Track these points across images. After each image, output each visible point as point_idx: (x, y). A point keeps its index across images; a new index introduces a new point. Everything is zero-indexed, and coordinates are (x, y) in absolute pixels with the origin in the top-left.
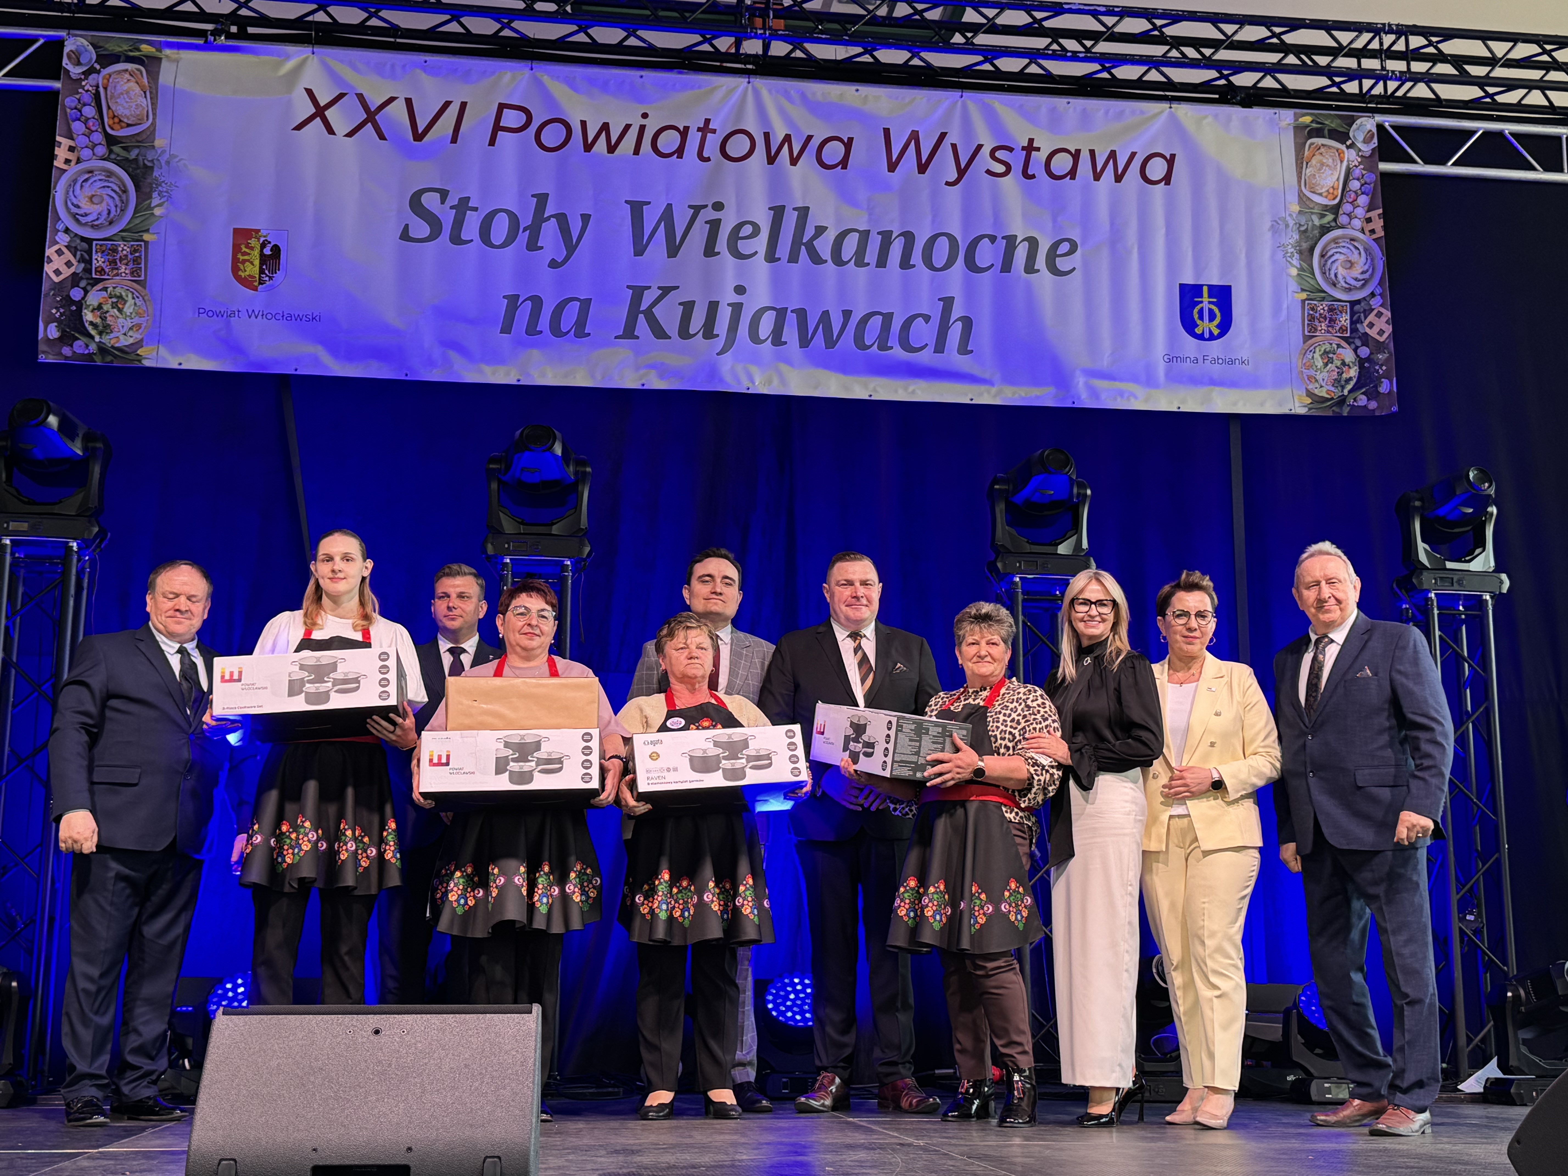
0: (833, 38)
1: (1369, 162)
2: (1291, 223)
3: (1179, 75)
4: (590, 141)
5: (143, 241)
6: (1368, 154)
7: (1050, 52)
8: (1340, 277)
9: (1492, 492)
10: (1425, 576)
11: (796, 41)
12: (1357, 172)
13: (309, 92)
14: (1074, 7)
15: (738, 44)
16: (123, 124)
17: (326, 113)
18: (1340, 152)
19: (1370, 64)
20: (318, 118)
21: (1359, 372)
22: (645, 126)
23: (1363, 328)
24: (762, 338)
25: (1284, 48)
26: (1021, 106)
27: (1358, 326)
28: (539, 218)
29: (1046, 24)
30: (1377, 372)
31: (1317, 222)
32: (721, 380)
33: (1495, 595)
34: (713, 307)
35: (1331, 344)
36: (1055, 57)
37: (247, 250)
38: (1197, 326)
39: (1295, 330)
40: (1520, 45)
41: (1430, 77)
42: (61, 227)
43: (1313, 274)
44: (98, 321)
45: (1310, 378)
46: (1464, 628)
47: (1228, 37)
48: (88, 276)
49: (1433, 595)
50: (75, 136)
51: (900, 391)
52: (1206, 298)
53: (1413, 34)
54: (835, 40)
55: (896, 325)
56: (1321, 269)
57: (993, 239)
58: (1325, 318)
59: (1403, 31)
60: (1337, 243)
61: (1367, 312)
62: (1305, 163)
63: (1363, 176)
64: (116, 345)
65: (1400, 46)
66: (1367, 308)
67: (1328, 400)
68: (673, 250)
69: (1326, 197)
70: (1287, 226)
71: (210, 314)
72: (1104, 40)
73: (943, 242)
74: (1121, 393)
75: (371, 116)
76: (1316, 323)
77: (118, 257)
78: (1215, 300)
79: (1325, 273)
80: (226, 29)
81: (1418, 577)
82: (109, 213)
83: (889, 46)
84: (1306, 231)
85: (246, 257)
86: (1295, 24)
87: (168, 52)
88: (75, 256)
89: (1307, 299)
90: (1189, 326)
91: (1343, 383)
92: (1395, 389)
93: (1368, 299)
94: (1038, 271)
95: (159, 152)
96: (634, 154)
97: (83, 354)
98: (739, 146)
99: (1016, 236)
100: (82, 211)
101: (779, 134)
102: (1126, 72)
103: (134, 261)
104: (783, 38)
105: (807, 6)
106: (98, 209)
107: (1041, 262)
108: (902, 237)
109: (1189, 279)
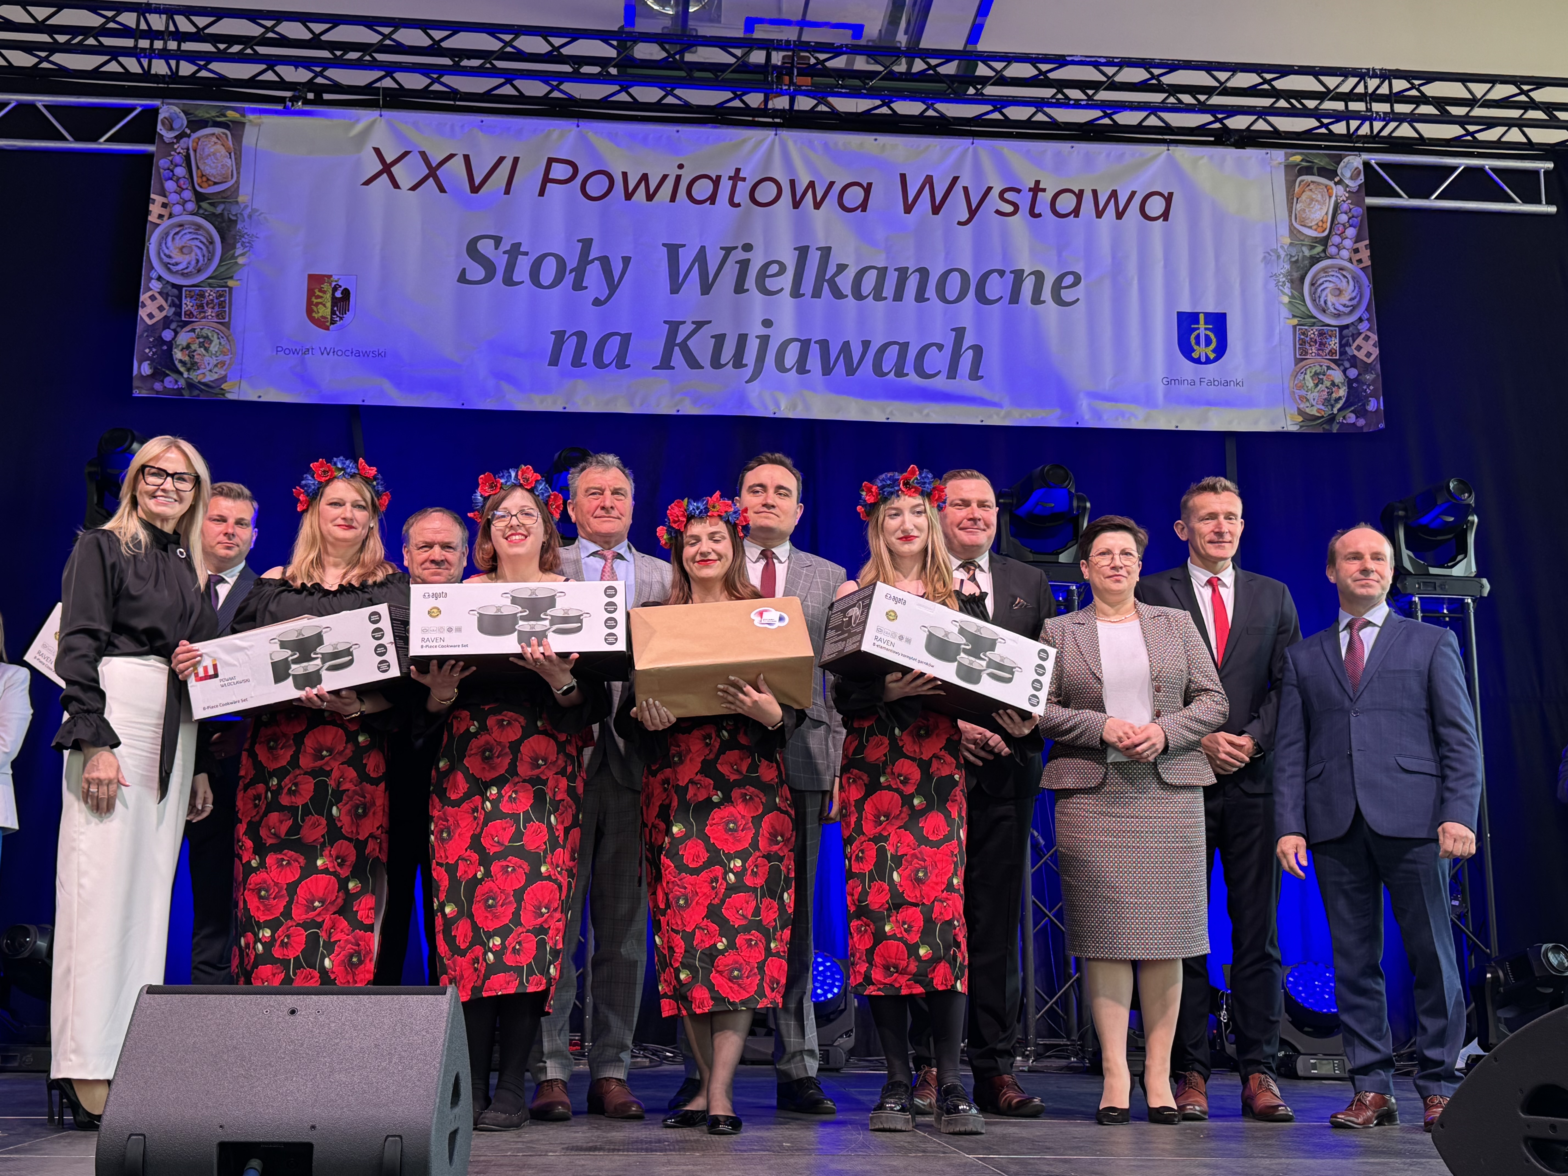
0: (853, 92)
1: (1356, 196)
2: (1283, 254)
3: (1177, 120)
4: (630, 190)
5: (227, 287)
6: (1355, 190)
7: (1054, 101)
8: (1329, 304)
9: (1472, 502)
10: (1409, 581)
11: (820, 94)
12: (1345, 207)
13: (377, 151)
14: (1076, 59)
15: (766, 101)
16: (210, 183)
17: (392, 169)
18: (1328, 188)
19: (1357, 106)
20: (385, 175)
21: (1348, 392)
22: (680, 176)
23: (1352, 351)
24: (788, 366)
25: (1275, 93)
26: (1028, 151)
27: (1347, 349)
28: (584, 260)
29: (1051, 75)
30: (1365, 391)
31: (1307, 253)
32: (750, 406)
33: (1476, 598)
34: (742, 339)
35: (1321, 366)
36: (1058, 105)
37: (321, 294)
38: (1194, 350)
39: (1287, 353)
40: (1498, 86)
41: (1413, 117)
43: (1304, 301)
44: (187, 359)
45: (1301, 397)
47: (1221, 83)
48: (178, 318)
49: (1417, 599)
50: (167, 194)
51: (915, 414)
52: (1202, 325)
53: (1396, 78)
54: (854, 94)
55: (912, 354)
56: (1311, 297)
57: (1002, 273)
58: (1316, 342)
59: (1387, 75)
60: (1326, 272)
61: (1355, 337)
62: (1295, 199)
63: (1350, 210)
64: (203, 381)
65: (1384, 90)
66: (1355, 332)
67: (1319, 418)
68: (706, 288)
69: (1316, 230)
70: (1279, 257)
71: (287, 352)
72: (1104, 90)
73: (955, 278)
74: (1122, 414)
75: (432, 172)
76: (1307, 346)
77: (205, 301)
79: (1315, 300)
80: (304, 95)
82: (198, 261)
83: (904, 98)
84: (1297, 261)
85: (319, 300)
86: (1284, 71)
87: (251, 117)
88: (166, 301)
89: (1298, 325)
90: (1186, 350)
92: (1382, 408)
93: (1356, 324)
94: (1044, 302)
95: (242, 207)
96: (671, 201)
97: (174, 389)
98: (767, 192)
99: (1023, 270)
100: (173, 261)
101: (803, 182)
102: (1126, 118)
103: (219, 305)
104: (807, 94)
105: (829, 64)
106: (187, 258)
107: (1046, 293)
108: (917, 274)
109: (1186, 307)
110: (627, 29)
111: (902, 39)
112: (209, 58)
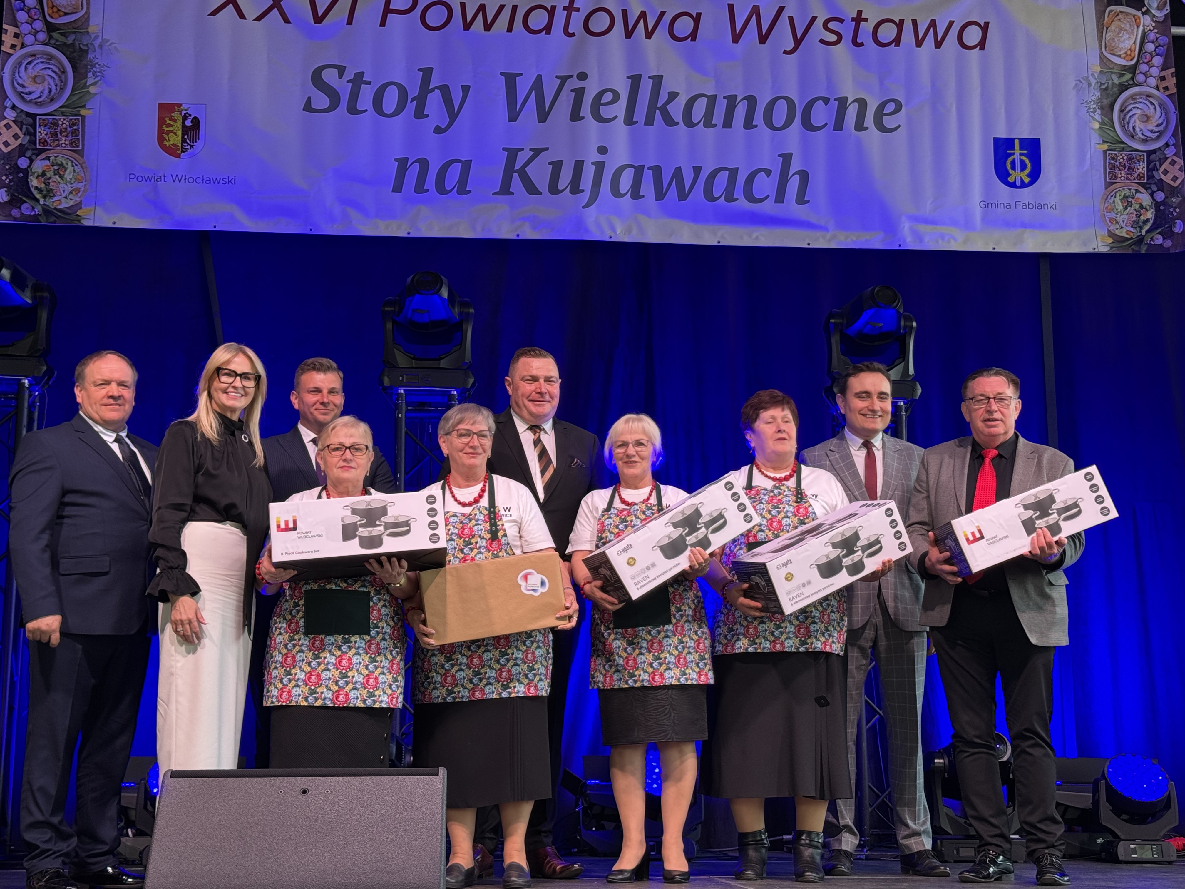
1: (1162, 26)
2: (1093, 82)
4: (468, 20)
5: (80, 115)
6: (1162, 19)
8: (1137, 129)
12: (1152, 36)
16: (61, 13)
18: (1136, 19)
20: (231, 5)
21: (1155, 215)
22: (516, 6)
23: (1159, 175)
24: (622, 191)
27: (1154, 173)
28: (425, 89)
30: (1172, 214)
31: (1116, 81)
32: (588, 231)
34: (579, 166)
35: (1130, 190)
37: (171, 122)
38: (1009, 175)
39: (1098, 178)
42: (8, 104)
43: (1114, 128)
44: (43, 186)
45: (1111, 220)
48: (34, 147)
50: (19, 24)
51: (745, 238)
55: (741, 179)
56: (1120, 123)
57: (826, 101)
58: (1125, 166)
60: (1134, 99)
61: (1162, 161)
62: (1105, 29)
63: (1157, 39)
64: (59, 207)
66: (1161, 157)
67: (1128, 239)
68: (543, 116)
69: (1124, 58)
70: (1090, 85)
71: (140, 179)
73: (782, 105)
74: (942, 237)
75: (277, 2)
76: (1117, 171)
77: (59, 129)
78: (1025, 152)
79: (1124, 126)
82: (50, 91)
84: (1106, 89)
85: (170, 129)
88: (21, 129)
89: (1108, 150)
90: (1003, 175)
91: (1141, 224)
93: (1162, 149)
94: (867, 128)
95: (93, 37)
96: (508, 31)
97: (30, 215)
98: (600, 22)
99: (847, 98)
100: (27, 90)
101: (635, 11)
103: (72, 133)
106: (40, 88)
107: (869, 120)
108: (746, 101)
109: (1002, 134)
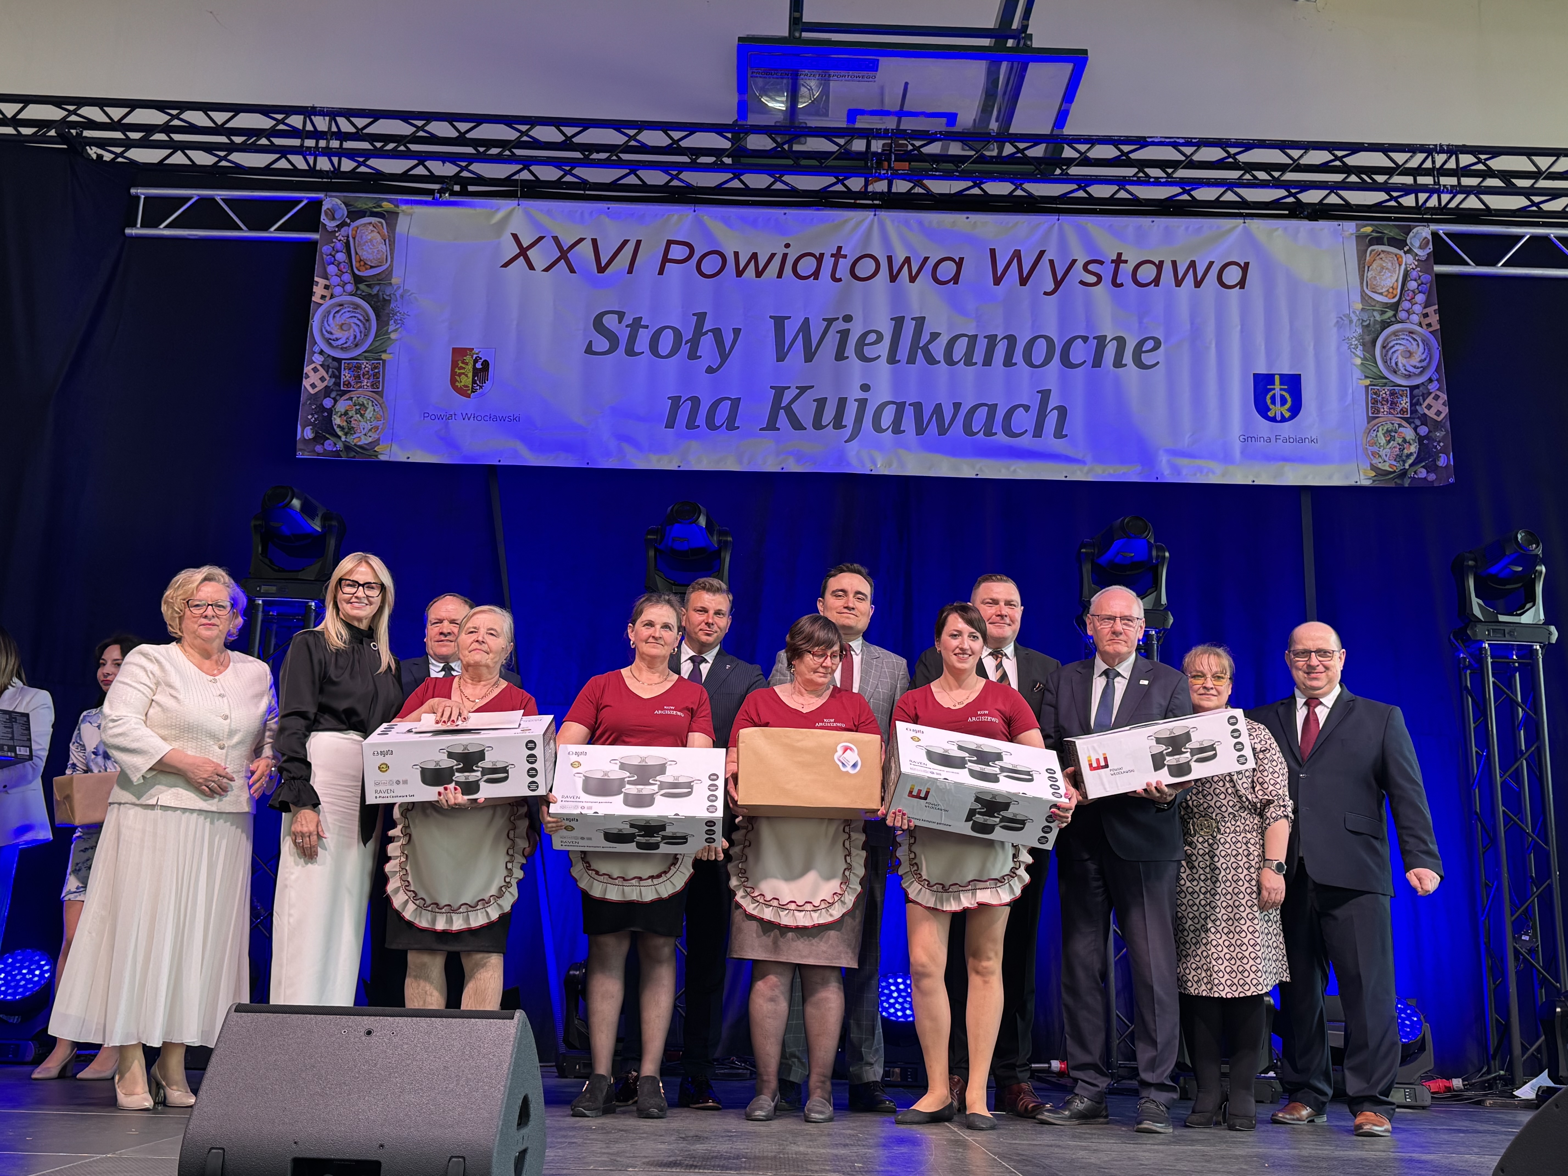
0: (946, 174)
1: (1425, 265)
2: (1355, 319)
3: (1253, 195)
4: (741, 267)
5: (381, 359)
6: (1424, 258)
7: (1135, 179)
8: (1400, 365)
9: (1540, 552)
10: (1479, 628)
11: (916, 178)
12: (1414, 274)
13: (515, 236)
14: (1156, 140)
15: (866, 185)
16: (368, 267)
17: (528, 253)
18: (1398, 257)
19: (1425, 180)
20: (522, 257)
21: (1419, 449)
22: (787, 254)
23: (1422, 409)
24: (884, 427)
25: (1346, 169)
26: (1111, 226)
27: (1418, 407)
28: (699, 332)
29: (1133, 156)
30: (1436, 448)
31: (1378, 318)
32: (849, 464)
33: (1545, 645)
34: (843, 402)
35: (1393, 424)
36: (1139, 182)
38: (1269, 410)
39: (1360, 413)
40: (1562, 159)
41: (1480, 190)
42: (317, 349)
43: (1376, 363)
44: (345, 424)
45: (1373, 454)
46: (1517, 675)
47: (1294, 161)
48: (337, 388)
49: (1487, 645)
50: (329, 277)
51: (1003, 471)
53: (1462, 153)
54: (948, 176)
55: (1000, 414)
56: (1383, 359)
57: (1085, 339)
58: (1387, 401)
59: (1454, 151)
60: (1397, 336)
61: (1425, 396)
62: (1366, 267)
63: (1420, 277)
64: (358, 444)
65: (1451, 165)
66: (1425, 392)
67: (1391, 473)
68: (809, 356)
69: (1386, 296)
70: (1351, 321)
71: (433, 417)
72: (1183, 168)
73: (1042, 343)
74: (1200, 469)
76: (1379, 405)
77: (362, 372)
79: (1386, 362)
80: (450, 188)
81: (1472, 629)
82: (355, 337)
83: (994, 179)
84: (1368, 326)
86: (1355, 148)
87: (404, 207)
88: (327, 373)
89: (1370, 385)
90: (1263, 410)
91: (1404, 458)
92: (1452, 463)
93: (1426, 384)
94: (1126, 365)
95: (395, 288)
96: (778, 277)
97: (333, 451)
98: (866, 268)
99: (1106, 336)
100: (334, 337)
101: (900, 257)
102: (1204, 194)
103: (374, 376)
104: (903, 177)
105: (925, 150)
106: (346, 334)
107: (1128, 358)
108: (1006, 340)
109: (1262, 369)
110: (739, 123)
111: (994, 126)
112: (368, 155)
